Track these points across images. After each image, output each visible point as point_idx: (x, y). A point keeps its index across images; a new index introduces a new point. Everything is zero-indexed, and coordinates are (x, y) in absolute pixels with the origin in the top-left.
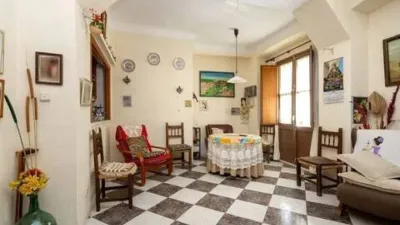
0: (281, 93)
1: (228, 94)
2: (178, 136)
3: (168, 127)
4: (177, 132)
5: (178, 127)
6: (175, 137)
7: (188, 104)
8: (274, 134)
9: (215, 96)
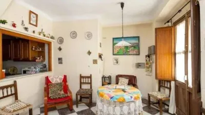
0: (177, 51)
1: (135, 53)
2: (88, 83)
3: (81, 77)
4: (88, 80)
5: (88, 77)
6: (86, 83)
7: (95, 62)
8: (170, 89)
9: (124, 54)
